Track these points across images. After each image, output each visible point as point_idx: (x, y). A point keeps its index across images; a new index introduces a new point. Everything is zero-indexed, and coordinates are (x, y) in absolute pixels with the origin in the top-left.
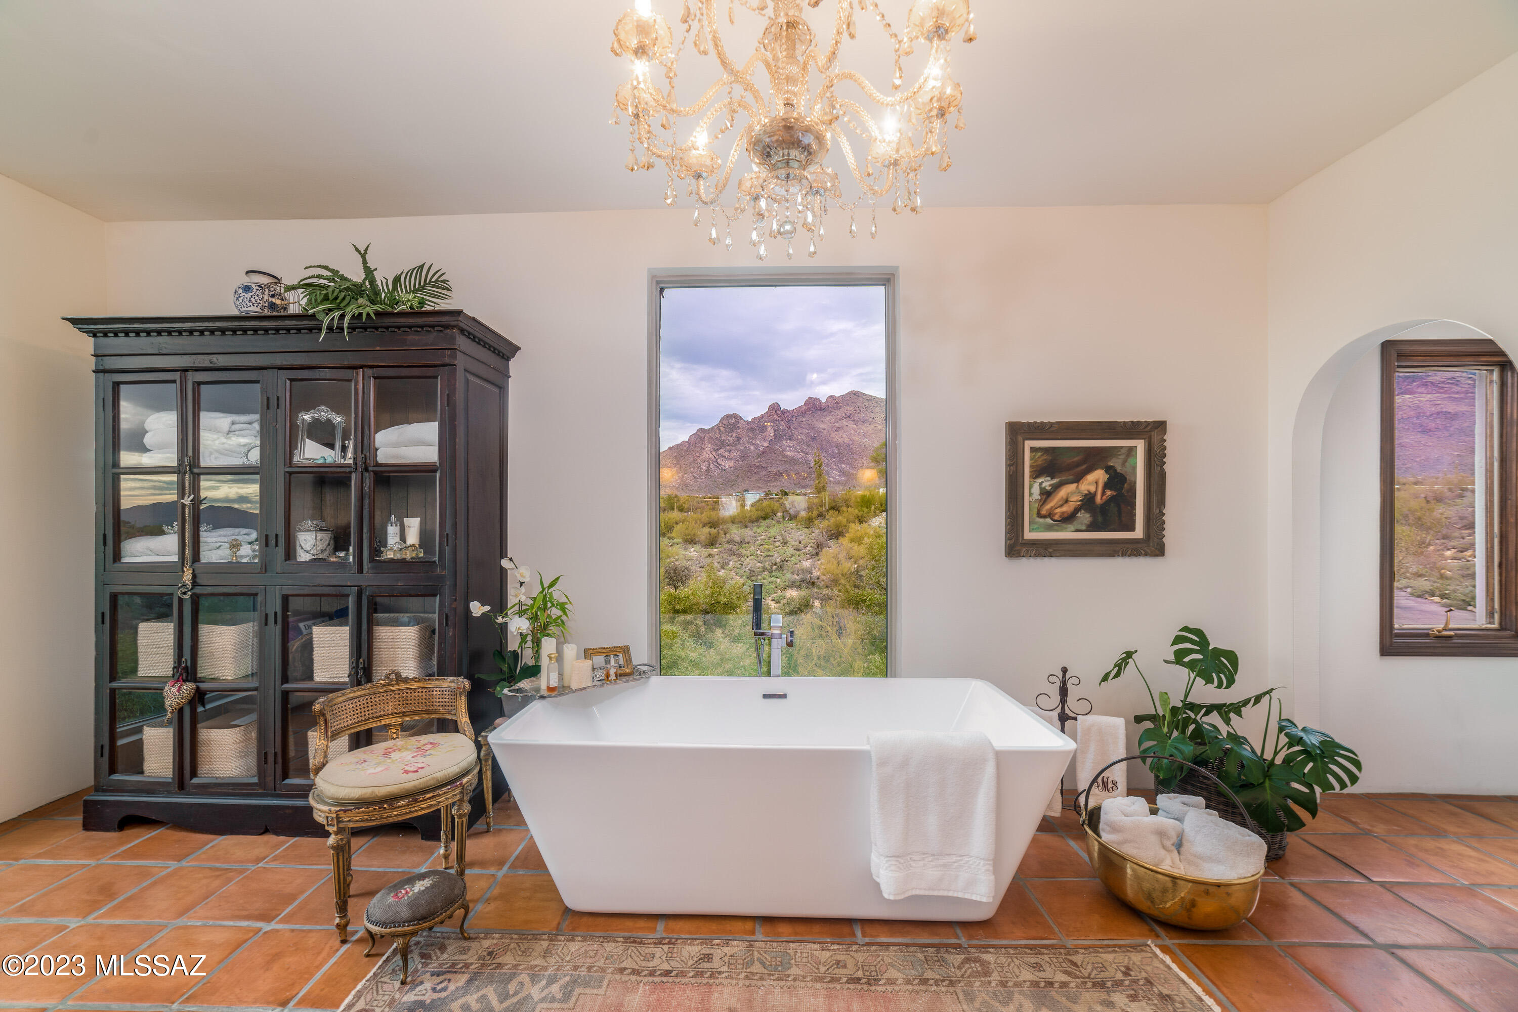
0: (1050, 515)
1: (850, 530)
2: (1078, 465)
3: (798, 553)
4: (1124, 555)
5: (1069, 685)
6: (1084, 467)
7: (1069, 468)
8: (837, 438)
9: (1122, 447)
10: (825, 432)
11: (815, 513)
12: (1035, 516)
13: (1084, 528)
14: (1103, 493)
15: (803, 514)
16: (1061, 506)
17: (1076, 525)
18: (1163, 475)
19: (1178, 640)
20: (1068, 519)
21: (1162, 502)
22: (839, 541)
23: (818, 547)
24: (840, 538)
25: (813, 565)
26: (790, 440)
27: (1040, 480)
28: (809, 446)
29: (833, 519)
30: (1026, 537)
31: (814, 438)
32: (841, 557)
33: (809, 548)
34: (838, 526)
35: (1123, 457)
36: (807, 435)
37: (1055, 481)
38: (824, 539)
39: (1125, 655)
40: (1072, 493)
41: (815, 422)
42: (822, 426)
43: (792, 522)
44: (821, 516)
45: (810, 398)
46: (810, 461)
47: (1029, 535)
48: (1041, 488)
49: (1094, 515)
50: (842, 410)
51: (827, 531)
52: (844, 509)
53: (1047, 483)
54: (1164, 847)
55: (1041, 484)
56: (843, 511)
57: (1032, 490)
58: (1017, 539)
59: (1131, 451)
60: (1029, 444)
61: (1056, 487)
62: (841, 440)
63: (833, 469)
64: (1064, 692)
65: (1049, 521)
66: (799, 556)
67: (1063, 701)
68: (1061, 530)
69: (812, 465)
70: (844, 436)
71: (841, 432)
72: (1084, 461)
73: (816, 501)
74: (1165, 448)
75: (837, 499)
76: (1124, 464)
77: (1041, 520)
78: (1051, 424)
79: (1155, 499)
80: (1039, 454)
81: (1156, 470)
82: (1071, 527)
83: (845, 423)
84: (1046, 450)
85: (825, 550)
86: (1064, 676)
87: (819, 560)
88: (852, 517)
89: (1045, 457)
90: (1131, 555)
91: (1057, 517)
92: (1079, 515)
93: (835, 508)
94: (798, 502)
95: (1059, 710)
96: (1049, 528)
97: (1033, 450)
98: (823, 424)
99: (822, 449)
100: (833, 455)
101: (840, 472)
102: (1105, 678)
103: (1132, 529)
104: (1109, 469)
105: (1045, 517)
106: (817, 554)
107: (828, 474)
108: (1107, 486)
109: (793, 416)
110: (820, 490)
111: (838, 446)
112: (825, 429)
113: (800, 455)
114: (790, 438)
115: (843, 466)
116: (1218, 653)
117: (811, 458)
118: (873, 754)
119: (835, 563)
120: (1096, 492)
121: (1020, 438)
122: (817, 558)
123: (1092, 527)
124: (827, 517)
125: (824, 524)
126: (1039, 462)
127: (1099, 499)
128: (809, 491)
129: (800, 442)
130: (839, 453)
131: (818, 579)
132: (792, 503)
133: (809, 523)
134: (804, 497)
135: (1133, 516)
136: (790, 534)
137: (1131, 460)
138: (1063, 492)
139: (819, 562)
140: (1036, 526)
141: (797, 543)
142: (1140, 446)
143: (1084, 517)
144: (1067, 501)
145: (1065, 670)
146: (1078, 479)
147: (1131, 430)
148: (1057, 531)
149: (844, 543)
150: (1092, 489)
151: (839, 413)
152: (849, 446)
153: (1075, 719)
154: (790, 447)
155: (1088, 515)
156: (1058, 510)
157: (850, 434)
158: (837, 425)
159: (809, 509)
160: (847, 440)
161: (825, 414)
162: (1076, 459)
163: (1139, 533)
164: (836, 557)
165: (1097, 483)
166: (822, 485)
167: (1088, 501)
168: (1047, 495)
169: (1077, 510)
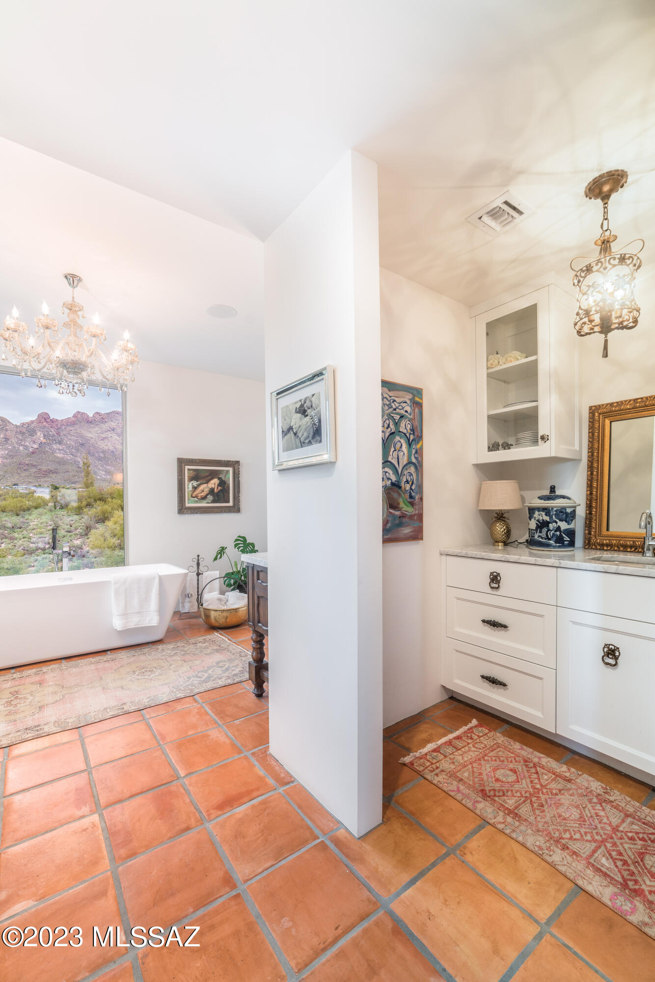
0: (196, 497)
1: (114, 516)
2: (207, 476)
3: (69, 534)
4: (225, 512)
5: (200, 561)
6: (209, 477)
7: (203, 478)
8: (103, 445)
9: (224, 470)
10: (92, 440)
11: (84, 503)
12: (190, 497)
13: (210, 502)
14: (217, 488)
15: (74, 504)
16: (201, 493)
17: (207, 500)
18: (239, 481)
19: (236, 540)
20: (204, 498)
21: (239, 492)
22: (105, 524)
23: (87, 529)
24: (106, 521)
25: (84, 543)
26: (60, 444)
27: (192, 482)
28: (78, 450)
29: (99, 508)
30: (186, 506)
31: (82, 445)
32: (107, 535)
33: (79, 530)
34: (104, 513)
35: (225, 474)
36: (76, 442)
37: (198, 483)
38: (92, 523)
39: (221, 549)
40: (205, 488)
41: (83, 431)
42: (90, 435)
43: (63, 510)
44: (90, 505)
45: (79, 412)
46: (79, 462)
47: (187, 505)
48: (193, 486)
49: (214, 497)
50: (107, 424)
51: (95, 517)
52: (110, 500)
53: (195, 483)
54: (222, 604)
55: (192, 484)
56: (108, 502)
57: (189, 486)
58: (182, 506)
59: (228, 472)
60: (187, 467)
61: (199, 485)
62: (106, 448)
63: (100, 470)
64: (198, 564)
65: (196, 499)
66: (70, 536)
67: (198, 568)
68: (201, 503)
69: (80, 466)
70: (109, 444)
71: (106, 441)
72: (210, 475)
73: (85, 494)
74: (239, 471)
75: (103, 493)
76: (225, 476)
77: (193, 499)
78: (196, 460)
79: (236, 491)
80: (191, 472)
81: (237, 480)
82: (205, 501)
83: (110, 435)
84: (194, 470)
85: (93, 531)
86: (198, 558)
87: (88, 538)
88: (116, 506)
89: (194, 473)
90: (228, 512)
91: (199, 498)
92: (208, 496)
93: (102, 499)
94: (70, 495)
95: (197, 572)
96: (196, 502)
97: (189, 470)
98: (91, 434)
99: (89, 453)
100: (99, 459)
101: (106, 472)
102: (216, 559)
103: (228, 502)
104: (219, 479)
105: (194, 497)
106: (86, 535)
107: (95, 473)
108: (219, 485)
109: (61, 425)
110: (87, 485)
111: (104, 452)
112: (92, 438)
113: (69, 457)
114: (60, 443)
115: (108, 467)
116: (249, 544)
117: (80, 460)
118: (112, 582)
119: (102, 539)
120: (214, 487)
121: (183, 465)
122: (86, 537)
123: (214, 501)
124: (95, 506)
125: (92, 512)
126: (192, 475)
127: (216, 491)
128: (77, 486)
129: (69, 447)
130: (105, 457)
131: (88, 552)
132: (63, 496)
133: (79, 511)
134: (74, 490)
135: (229, 497)
136: (61, 520)
137: (228, 475)
138: (202, 487)
139: (89, 540)
140: (190, 501)
141: (69, 527)
142: (231, 469)
143: (210, 498)
144: (203, 491)
145: (198, 556)
146: (207, 482)
147: (227, 464)
148: (200, 503)
149: (109, 525)
150: (213, 486)
151: (105, 427)
152: (113, 452)
153: (202, 574)
154: (59, 450)
155: (211, 497)
156: (200, 495)
157: (114, 443)
158: (103, 436)
159: (80, 500)
160: (111, 448)
161: (92, 426)
162: (206, 474)
163: (231, 504)
164: (102, 535)
165: (215, 484)
166: (90, 481)
167: (212, 491)
168: (195, 488)
169: (207, 495)
